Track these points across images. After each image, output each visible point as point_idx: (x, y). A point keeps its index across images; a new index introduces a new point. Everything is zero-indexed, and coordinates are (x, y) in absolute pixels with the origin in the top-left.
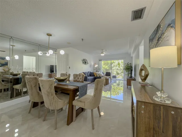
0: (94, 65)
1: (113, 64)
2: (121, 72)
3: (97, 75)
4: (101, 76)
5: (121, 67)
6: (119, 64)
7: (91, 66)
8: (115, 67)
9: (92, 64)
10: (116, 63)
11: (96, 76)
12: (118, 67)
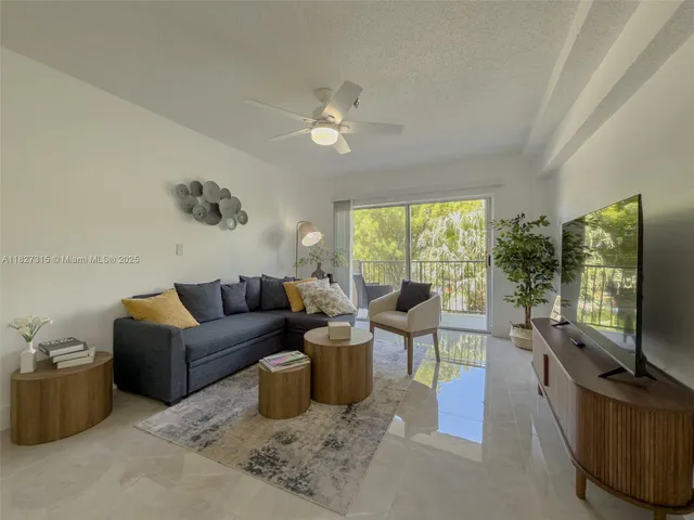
0: (299, 234)
1: (422, 235)
2: (461, 271)
3: (307, 301)
4: (328, 310)
5: (461, 249)
6: (450, 233)
7: (274, 238)
8: (433, 249)
9: (290, 225)
10: (437, 231)
11: (295, 307)
12: (445, 248)
